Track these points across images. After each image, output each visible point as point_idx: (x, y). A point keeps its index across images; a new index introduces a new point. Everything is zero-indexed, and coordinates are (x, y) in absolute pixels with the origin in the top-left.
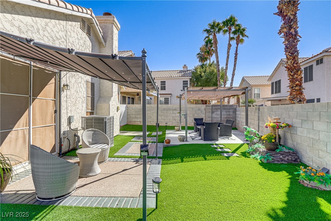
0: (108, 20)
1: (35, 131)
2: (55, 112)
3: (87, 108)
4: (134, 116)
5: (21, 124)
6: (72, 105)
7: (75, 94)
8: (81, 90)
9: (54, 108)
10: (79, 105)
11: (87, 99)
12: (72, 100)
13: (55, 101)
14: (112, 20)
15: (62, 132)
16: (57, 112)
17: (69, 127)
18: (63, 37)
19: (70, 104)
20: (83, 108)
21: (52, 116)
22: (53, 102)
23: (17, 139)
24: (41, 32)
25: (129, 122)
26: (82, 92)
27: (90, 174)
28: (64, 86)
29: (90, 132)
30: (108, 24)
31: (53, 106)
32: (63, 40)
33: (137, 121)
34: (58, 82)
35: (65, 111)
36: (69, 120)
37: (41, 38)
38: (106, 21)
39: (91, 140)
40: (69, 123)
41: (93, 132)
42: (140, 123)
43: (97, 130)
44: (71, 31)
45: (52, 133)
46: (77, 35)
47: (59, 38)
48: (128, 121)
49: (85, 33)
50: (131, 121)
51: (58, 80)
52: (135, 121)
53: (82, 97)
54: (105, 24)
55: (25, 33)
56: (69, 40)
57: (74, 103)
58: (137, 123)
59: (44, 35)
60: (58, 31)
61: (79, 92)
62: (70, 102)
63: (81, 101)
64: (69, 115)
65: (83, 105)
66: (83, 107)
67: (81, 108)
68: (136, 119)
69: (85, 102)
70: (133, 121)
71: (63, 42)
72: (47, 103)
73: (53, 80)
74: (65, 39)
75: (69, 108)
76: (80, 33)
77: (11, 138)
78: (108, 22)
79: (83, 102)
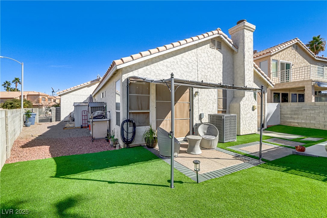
0: (239, 28)
1: (176, 121)
2: (190, 110)
3: (218, 108)
4: (290, 116)
5: (169, 117)
6: (203, 105)
7: (206, 97)
8: (212, 94)
9: (189, 108)
10: (210, 105)
11: (218, 101)
12: (203, 102)
13: (190, 103)
14: (243, 26)
15: (194, 124)
16: (191, 110)
17: (200, 121)
18: (195, 60)
19: (201, 105)
20: (214, 108)
21: (188, 113)
22: (188, 104)
23: (166, 125)
24: (179, 63)
25: (283, 123)
26: (213, 95)
27: (192, 153)
28: (196, 93)
29: (206, 126)
30: (239, 31)
31: (188, 107)
32: (195, 62)
33: (294, 122)
34: (192, 91)
35: (197, 110)
36: (200, 117)
37: (179, 66)
38: (237, 30)
39: (206, 132)
40: (200, 118)
41: (208, 126)
42: (297, 124)
43: (211, 124)
44: (201, 53)
45: (188, 124)
46: (207, 54)
47: (191, 62)
48: (281, 121)
49: (216, 49)
50: (286, 122)
51: (192, 89)
52: (291, 122)
53: (213, 99)
54: (237, 32)
55: (170, 67)
56: (199, 60)
57: (205, 104)
58: (294, 124)
59: (181, 64)
60: (191, 57)
61: (209, 95)
62: (201, 103)
63: (211, 102)
64: (201, 112)
65: (214, 105)
66: (214, 106)
67: (212, 108)
68: (292, 119)
69: (216, 102)
70: (288, 122)
71: (195, 63)
72: (184, 105)
73: (188, 90)
74: (196, 61)
75: (201, 108)
76: (210, 52)
77: (163, 124)
78: (240, 29)
79: (213, 103)
